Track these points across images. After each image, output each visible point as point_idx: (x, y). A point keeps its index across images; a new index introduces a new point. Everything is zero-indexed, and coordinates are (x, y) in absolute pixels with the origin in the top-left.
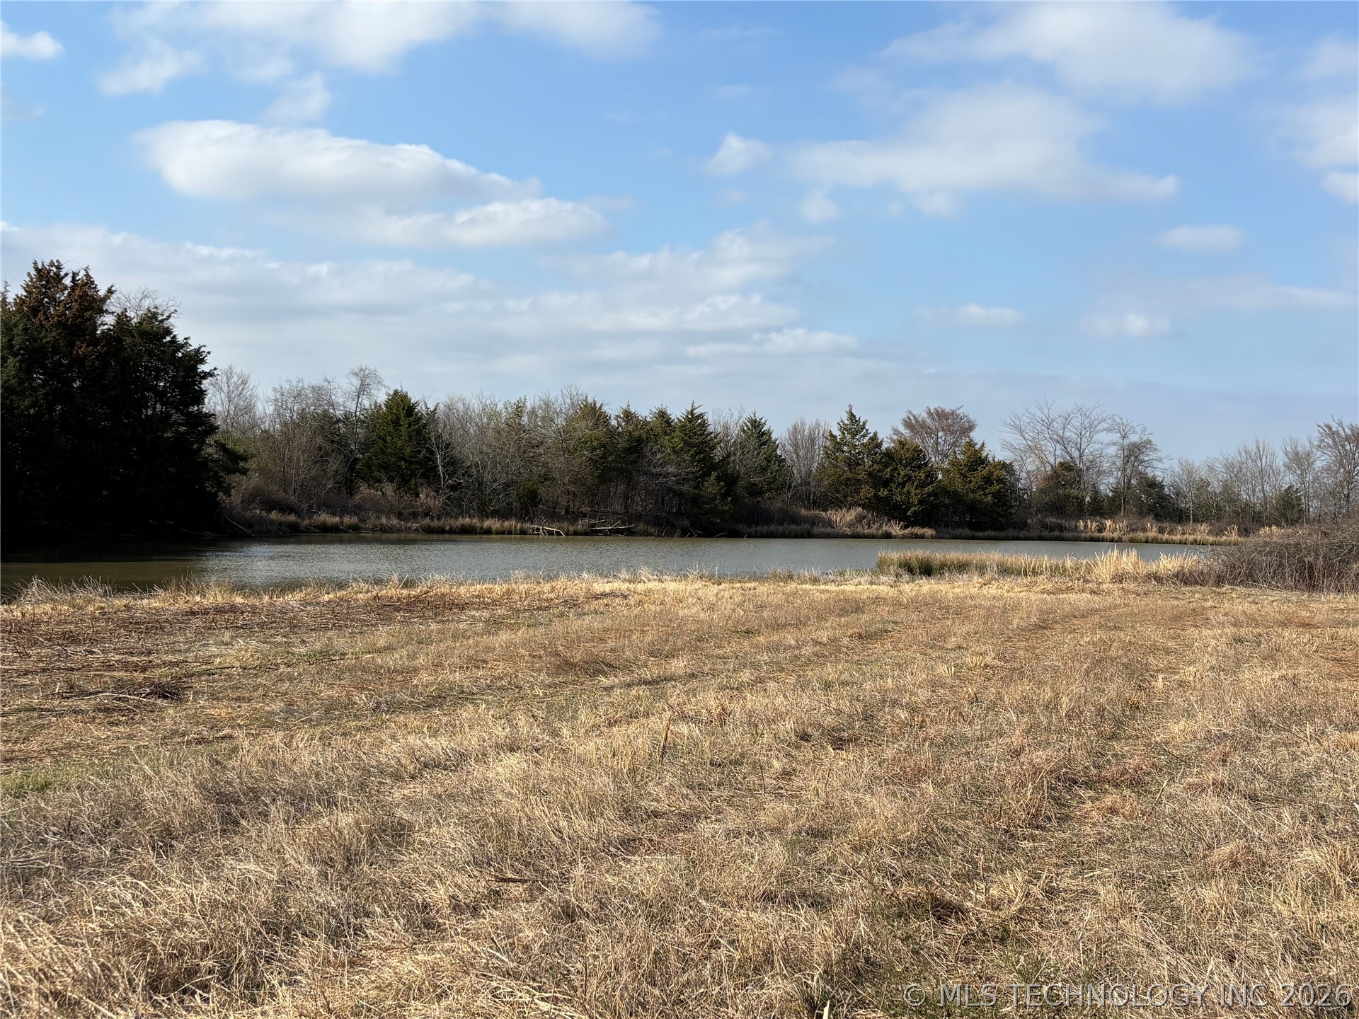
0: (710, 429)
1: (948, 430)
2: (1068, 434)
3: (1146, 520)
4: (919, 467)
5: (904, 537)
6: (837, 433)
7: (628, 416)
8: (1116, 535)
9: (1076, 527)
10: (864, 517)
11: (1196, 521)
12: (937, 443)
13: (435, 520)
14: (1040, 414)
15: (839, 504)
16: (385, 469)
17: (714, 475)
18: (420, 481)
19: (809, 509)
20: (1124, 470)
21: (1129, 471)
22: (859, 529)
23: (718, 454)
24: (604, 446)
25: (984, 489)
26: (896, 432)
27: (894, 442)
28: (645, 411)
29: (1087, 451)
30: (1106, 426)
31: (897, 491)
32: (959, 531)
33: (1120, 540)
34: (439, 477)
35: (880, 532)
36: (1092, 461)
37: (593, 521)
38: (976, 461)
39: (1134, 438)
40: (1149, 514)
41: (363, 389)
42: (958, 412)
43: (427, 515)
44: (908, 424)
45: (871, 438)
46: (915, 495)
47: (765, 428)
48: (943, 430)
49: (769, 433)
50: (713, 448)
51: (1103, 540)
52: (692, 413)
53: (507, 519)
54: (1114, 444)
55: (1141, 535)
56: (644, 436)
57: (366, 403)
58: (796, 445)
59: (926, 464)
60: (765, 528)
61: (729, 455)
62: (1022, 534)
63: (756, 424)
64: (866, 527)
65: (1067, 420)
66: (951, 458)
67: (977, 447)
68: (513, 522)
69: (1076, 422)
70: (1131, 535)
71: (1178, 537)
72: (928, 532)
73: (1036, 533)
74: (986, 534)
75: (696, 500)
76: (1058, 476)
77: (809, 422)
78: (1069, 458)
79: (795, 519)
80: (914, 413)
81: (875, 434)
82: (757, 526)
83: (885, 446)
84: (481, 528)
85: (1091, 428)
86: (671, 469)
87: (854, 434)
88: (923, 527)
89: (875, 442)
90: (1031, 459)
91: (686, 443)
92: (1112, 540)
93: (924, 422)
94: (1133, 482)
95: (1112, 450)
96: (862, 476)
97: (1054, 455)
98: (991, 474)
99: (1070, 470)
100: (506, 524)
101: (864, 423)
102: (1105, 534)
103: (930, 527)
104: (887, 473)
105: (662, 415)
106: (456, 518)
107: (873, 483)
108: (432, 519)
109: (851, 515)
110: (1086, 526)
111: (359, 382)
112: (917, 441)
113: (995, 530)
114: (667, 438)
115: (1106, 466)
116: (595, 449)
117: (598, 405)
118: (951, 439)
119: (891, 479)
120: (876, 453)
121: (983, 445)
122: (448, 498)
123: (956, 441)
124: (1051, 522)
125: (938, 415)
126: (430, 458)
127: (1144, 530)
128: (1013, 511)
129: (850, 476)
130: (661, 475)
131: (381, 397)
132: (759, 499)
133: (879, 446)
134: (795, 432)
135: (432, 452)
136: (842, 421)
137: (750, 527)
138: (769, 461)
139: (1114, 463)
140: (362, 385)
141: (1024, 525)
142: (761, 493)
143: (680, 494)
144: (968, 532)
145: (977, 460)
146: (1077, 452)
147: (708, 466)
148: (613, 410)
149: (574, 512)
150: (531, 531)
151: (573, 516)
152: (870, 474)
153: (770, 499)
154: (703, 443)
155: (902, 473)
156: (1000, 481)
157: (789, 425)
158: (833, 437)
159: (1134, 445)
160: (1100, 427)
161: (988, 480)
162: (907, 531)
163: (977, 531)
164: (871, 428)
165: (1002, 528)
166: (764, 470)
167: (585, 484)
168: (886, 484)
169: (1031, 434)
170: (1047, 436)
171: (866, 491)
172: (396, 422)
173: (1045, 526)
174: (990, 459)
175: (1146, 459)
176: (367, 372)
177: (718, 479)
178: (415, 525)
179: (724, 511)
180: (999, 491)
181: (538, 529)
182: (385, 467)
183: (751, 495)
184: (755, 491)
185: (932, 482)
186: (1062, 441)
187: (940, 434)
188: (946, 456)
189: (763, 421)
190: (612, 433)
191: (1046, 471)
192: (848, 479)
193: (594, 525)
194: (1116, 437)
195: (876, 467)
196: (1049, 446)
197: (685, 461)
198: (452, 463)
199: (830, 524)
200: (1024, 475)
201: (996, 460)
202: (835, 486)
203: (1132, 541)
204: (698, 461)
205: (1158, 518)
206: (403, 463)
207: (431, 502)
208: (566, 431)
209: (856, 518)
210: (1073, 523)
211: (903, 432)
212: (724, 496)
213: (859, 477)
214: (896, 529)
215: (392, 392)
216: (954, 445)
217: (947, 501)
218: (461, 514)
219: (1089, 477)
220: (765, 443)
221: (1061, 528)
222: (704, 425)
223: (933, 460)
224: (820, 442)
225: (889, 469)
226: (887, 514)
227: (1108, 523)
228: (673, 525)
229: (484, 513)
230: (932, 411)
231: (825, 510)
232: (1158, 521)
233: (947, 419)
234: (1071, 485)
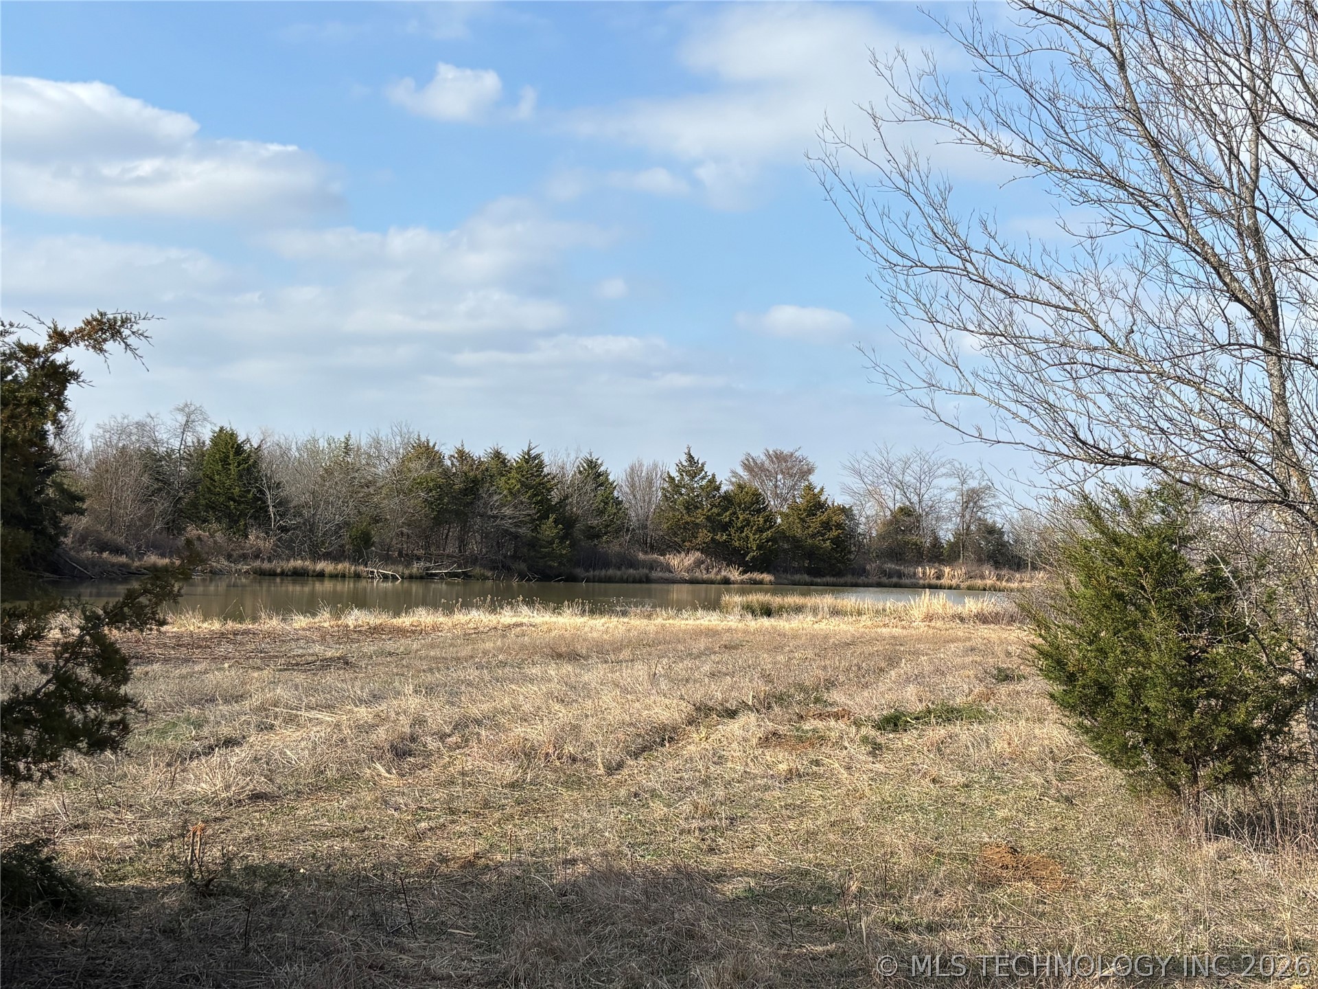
0: (546, 470)
1: (787, 473)
2: (907, 478)
3: (985, 566)
4: (759, 511)
5: (742, 582)
6: (675, 474)
7: (462, 455)
8: (954, 582)
9: (915, 573)
10: (703, 562)
11: (1034, 568)
12: (776, 487)
13: (266, 562)
14: (880, 458)
15: (677, 548)
16: (213, 508)
17: (552, 517)
18: (252, 521)
19: (646, 553)
20: (963, 516)
21: (967, 517)
22: (698, 574)
23: (555, 496)
24: (440, 487)
25: (823, 535)
26: (735, 474)
27: (732, 483)
28: (480, 450)
29: (926, 496)
30: (943, 470)
31: (735, 536)
32: (797, 577)
33: (958, 587)
34: (270, 518)
35: (719, 577)
36: (931, 507)
37: (428, 564)
38: (814, 505)
39: (973, 484)
40: (988, 561)
41: (187, 426)
42: (797, 454)
43: (257, 557)
44: (747, 467)
45: (709, 481)
46: (753, 540)
47: (602, 469)
48: (782, 473)
49: (606, 474)
50: (549, 490)
51: (941, 587)
52: (528, 454)
53: (341, 562)
54: (953, 489)
55: (979, 582)
56: (479, 477)
57: (190, 439)
58: (633, 486)
59: (765, 508)
60: (603, 572)
61: (566, 497)
62: (860, 581)
63: (592, 465)
64: (704, 572)
65: (906, 465)
66: (790, 502)
67: (816, 491)
68: (347, 565)
69: (915, 467)
70: (968, 583)
71: (1015, 585)
72: (767, 577)
73: (875, 579)
74: (824, 580)
75: (533, 544)
76: (897, 521)
77: (647, 463)
78: (908, 503)
79: (633, 564)
80: (753, 455)
81: (714, 476)
82: (594, 570)
83: (724, 489)
84: (314, 571)
85: (929, 473)
86: (507, 511)
87: (693, 477)
88: (762, 573)
89: (713, 485)
90: (870, 504)
91: (523, 484)
92: (950, 588)
93: (763, 464)
94: (973, 527)
95: (952, 496)
96: (701, 520)
97: (894, 500)
98: (830, 519)
99: (909, 515)
100: (340, 566)
101: (703, 465)
102: (943, 581)
103: (769, 572)
104: (726, 517)
105: (497, 455)
106: (288, 560)
107: (712, 527)
108: (263, 560)
109: (690, 559)
110: (924, 573)
111: (185, 419)
112: (757, 484)
113: (834, 576)
114: (503, 479)
115: (945, 512)
116: (431, 491)
117: (431, 444)
118: (789, 483)
119: (730, 524)
120: (714, 496)
121: (822, 489)
122: (280, 540)
123: (796, 484)
124: (890, 569)
125: (777, 458)
126: (260, 498)
127: (982, 577)
128: (852, 557)
129: (689, 519)
130: (497, 517)
131: (206, 434)
132: (596, 542)
133: (718, 488)
134: (633, 472)
135: (261, 492)
136: (681, 463)
137: (587, 571)
138: (606, 503)
139: (953, 509)
140: (187, 421)
141: (863, 572)
142: (598, 536)
143: (516, 537)
144: (807, 578)
145: (816, 505)
146: (916, 497)
147: (545, 508)
148: (447, 450)
149: (407, 555)
150: (365, 574)
151: (407, 558)
152: (708, 518)
153: (607, 542)
154: (540, 484)
155: (741, 517)
156: (839, 526)
157: (626, 466)
158: (672, 479)
159: (973, 490)
160: (939, 472)
161: (826, 525)
162: (746, 576)
163: (815, 577)
164: (709, 470)
165: (839, 574)
166: (601, 513)
167: (420, 527)
168: (725, 527)
169: (870, 478)
170: (887, 480)
171: (704, 535)
172: (225, 461)
173: (884, 573)
174: (830, 504)
175: (985, 505)
176: (193, 408)
177: (555, 521)
178: (245, 568)
179: (561, 555)
180: (838, 536)
181: (372, 573)
182: (211, 507)
183: (589, 538)
184: (593, 534)
185: (771, 527)
186: (901, 486)
187: (780, 477)
188: (786, 500)
189: (599, 462)
190: (446, 473)
191: (885, 516)
192: (687, 523)
193: (428, 569)
194: (954, 482)
195: (715, 510)
196: (888, 491)
197: (522, 503)
198: (282, 503)
199: (668, 569)
200: (863, 520)
201: (836, 504)
202: (673, 531)
203: (969, 588)
204: (536, 503)
205: (997, 565)
206: (232, 503)
207: (261, 543)
208: (401, 471)
209: (695, 563)
210: (912, 569)
211: (742, 474)
212: (563, 539)
213: (697, 521)
214: (735, 574)
215: (217, 429)
216: (793, 488)
217: (786, 546)
218: (293, 555)
219: (927, 523)
220: (601, 485)
221: (900, 575)
222: (541, 466)
223: (772, 503)
224: (658, 483)
225: (728, 513)
226: (725, 559)
227: (947, 570)
228: (509, 569)
229: (316, 557)
230: (771, 452)
231: (663, 554)
232: (996, 568)
233: (786, 461)
234: (910, 531)
